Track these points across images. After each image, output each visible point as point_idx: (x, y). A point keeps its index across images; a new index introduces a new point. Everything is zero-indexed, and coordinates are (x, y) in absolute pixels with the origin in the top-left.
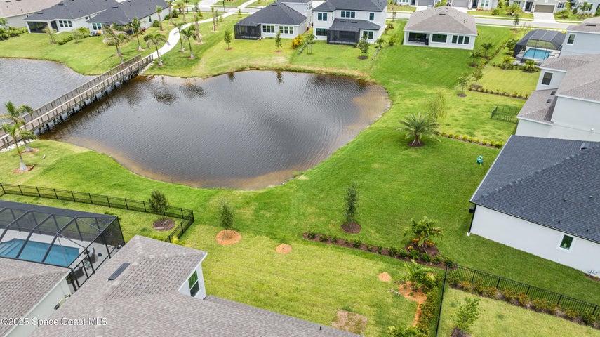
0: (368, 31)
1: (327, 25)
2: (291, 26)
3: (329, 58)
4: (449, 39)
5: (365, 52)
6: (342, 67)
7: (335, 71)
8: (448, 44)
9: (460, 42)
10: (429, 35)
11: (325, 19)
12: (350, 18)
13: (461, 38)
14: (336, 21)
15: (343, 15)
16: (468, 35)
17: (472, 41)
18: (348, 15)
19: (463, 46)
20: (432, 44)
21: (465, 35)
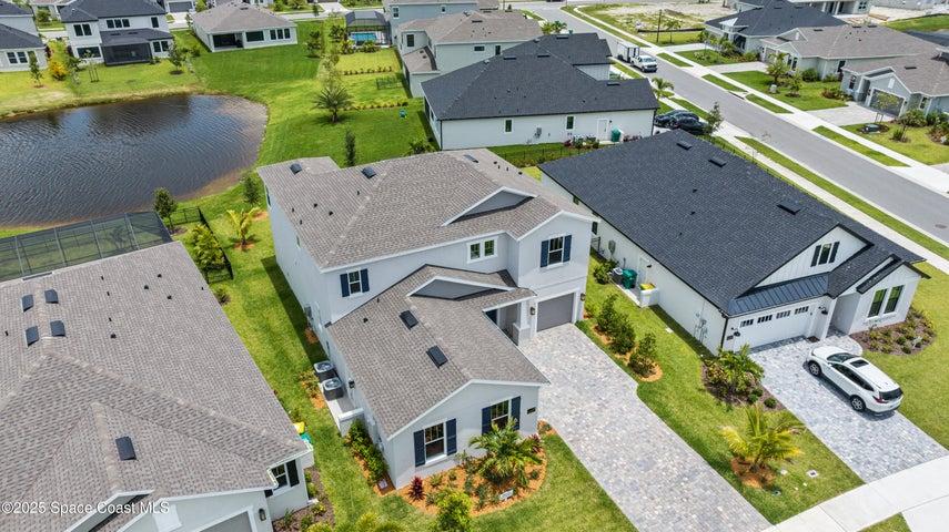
0: (160, 42)
1: (95, 40)
2: (30, 49)
3: (130, 81)
4: (267, 35)
5: (178, 64)
6: (161, 87)
7: (154, 92)
8: (268, 42)
9: (280, 37)
10: (240, 34)
11: (88, 32)
12: (123, 28)
13: (280, 31)
14: (103, 34)
15: (110, 24)
16: (287, 27)
17: (293, 33)
18: (118, 24)
19: (284, 42)
20: (248, 45)
21: (283, 27)
